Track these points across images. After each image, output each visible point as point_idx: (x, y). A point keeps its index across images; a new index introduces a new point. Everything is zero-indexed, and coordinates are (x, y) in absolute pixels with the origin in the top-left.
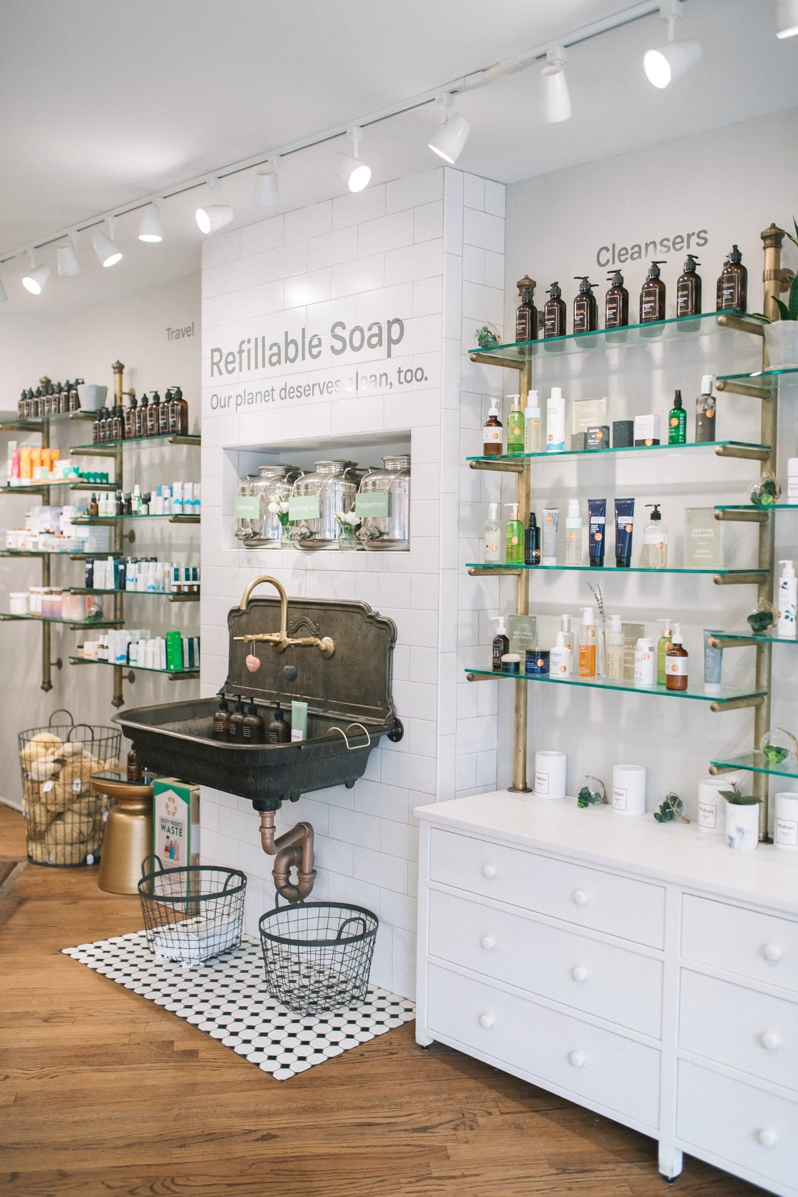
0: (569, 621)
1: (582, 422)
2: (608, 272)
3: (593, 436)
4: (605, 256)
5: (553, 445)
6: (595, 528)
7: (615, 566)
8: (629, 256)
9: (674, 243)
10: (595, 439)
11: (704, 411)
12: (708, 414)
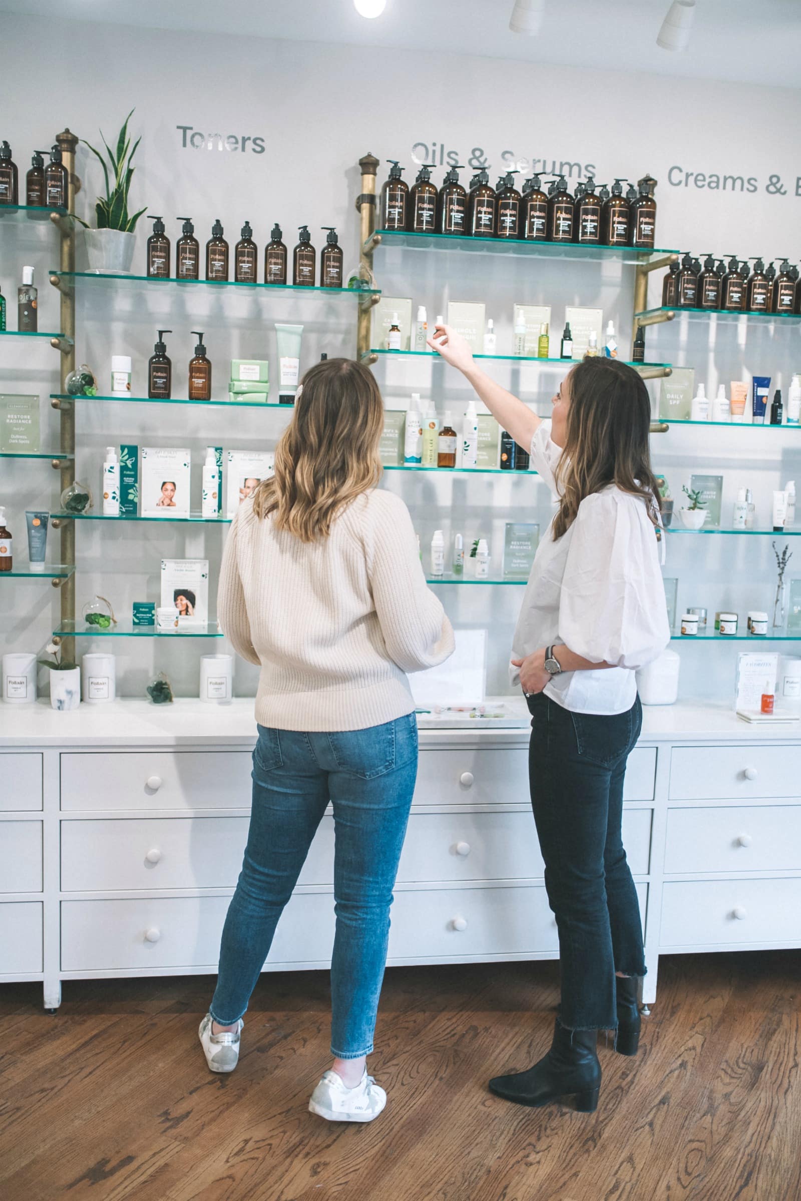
11: (30, 301)
12: (33, 304)
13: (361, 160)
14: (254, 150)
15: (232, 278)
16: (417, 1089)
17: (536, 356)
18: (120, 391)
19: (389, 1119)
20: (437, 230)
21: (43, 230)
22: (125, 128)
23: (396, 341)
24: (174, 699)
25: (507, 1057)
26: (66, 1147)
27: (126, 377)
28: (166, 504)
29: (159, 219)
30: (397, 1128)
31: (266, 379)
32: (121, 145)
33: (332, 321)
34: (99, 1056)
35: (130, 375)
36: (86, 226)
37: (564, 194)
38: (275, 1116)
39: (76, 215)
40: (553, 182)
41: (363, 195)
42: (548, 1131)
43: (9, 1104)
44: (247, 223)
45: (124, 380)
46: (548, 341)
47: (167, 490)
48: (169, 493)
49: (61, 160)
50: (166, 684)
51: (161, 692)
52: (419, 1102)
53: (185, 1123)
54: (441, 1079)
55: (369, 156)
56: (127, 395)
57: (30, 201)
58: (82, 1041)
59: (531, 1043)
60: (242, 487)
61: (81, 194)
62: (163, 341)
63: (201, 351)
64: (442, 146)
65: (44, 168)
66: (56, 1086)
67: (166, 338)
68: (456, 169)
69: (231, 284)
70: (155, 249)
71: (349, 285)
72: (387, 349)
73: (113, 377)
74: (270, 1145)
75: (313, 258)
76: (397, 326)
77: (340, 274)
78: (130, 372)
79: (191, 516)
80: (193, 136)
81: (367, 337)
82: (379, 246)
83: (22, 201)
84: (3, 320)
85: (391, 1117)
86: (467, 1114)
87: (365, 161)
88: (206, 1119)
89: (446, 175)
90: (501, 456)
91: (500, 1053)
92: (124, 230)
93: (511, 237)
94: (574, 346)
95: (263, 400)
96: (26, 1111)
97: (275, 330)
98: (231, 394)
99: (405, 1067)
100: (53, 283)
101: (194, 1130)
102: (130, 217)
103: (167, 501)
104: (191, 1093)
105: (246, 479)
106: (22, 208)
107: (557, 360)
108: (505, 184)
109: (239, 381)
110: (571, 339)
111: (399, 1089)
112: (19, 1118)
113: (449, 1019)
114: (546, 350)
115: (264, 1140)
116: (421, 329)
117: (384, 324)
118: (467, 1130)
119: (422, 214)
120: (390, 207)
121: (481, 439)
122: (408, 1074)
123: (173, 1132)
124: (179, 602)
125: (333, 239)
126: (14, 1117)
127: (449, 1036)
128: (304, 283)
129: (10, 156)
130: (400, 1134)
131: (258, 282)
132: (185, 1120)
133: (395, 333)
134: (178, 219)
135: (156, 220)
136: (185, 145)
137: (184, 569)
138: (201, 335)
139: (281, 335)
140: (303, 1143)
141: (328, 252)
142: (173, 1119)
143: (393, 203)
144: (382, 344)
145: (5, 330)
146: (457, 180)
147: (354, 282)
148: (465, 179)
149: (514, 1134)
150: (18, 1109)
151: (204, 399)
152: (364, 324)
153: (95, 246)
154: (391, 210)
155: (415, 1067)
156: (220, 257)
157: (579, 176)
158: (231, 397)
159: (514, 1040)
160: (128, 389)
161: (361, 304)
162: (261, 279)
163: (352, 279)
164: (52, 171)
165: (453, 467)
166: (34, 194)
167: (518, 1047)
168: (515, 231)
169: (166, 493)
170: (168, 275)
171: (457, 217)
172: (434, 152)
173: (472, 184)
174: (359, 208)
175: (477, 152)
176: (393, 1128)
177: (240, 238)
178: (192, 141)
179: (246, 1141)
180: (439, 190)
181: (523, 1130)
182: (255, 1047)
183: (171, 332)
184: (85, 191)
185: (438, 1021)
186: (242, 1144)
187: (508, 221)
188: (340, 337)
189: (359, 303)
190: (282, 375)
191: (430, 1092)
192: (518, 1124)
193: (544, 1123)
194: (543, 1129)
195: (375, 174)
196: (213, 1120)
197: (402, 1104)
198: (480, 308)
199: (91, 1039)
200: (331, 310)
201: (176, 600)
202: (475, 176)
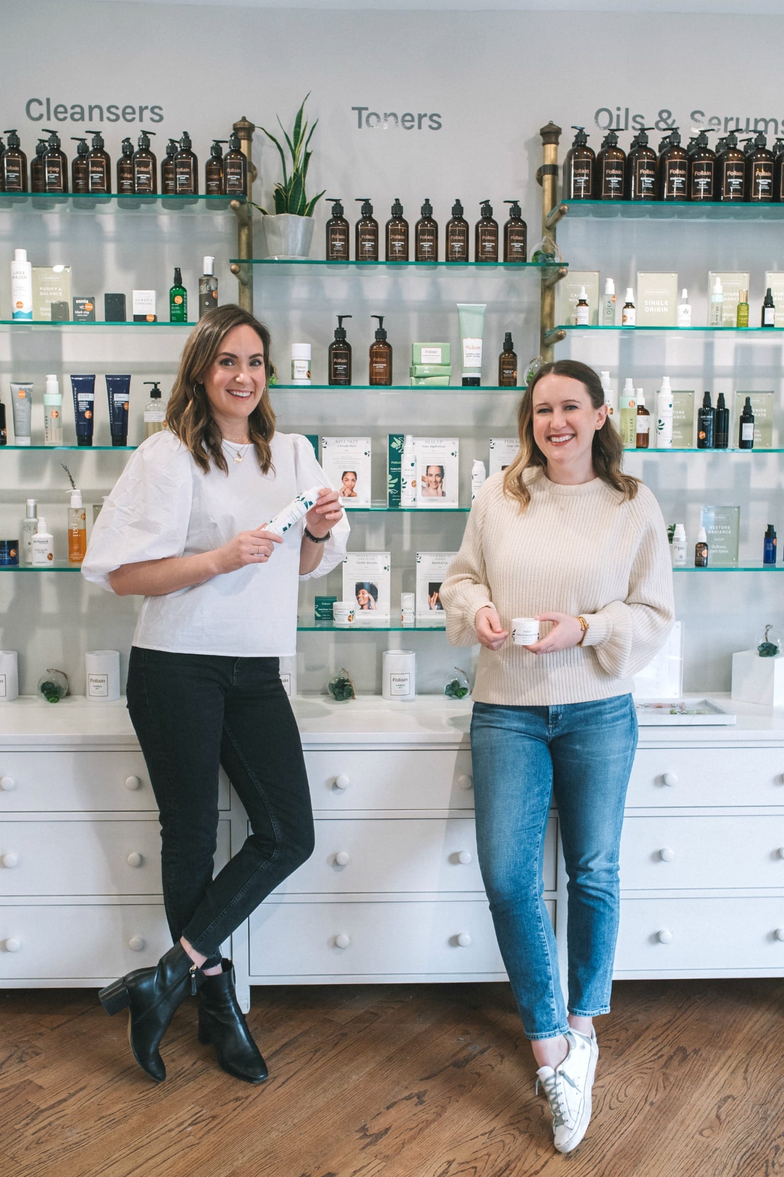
0: (35, 507)
1: (42, 291)
2: (87, 132)
3: (81, 307)
4: (36, 110)
5: (24, 314)
6: (83, 406)
7: (111, 445)
8: (68, 115)
9: (124, 113)
10: (84, 310)
11: (211, 291)
12: (214, 295)
13: (542, 130)
14: (430, 127)
15: (412, 257)
16: (626, 1114)
17: (735, 326)
18: (301, 378)
19: (600, 1145)
20: (626, 197)
21: (221, 220)
22: (301, 111)
23: (584, 316)
24: (356, 697)
25: (722, 1082)
26: (265, 1160)
27: (306, 364)
28: (347, 495)
29: (337, 201)
30: (609, 1156)
31: (447, 362)
32: (298, 129)
33: (514, 299)
34: (291, 1065)
35: (310, 362)
36: (264, 213)
37: (763, 150)
38: (477, 1137)
39: (253, 202)
40: (749, 140)
41: (545, 166)
42: (777, 1167)
43: (204, 1111)
44: (427, 200)
45: (304, 367)
46: (748, 309)
47: (347, 480)
48: (349, 483)
49: (240, 147)
50: (348, 681)
51: (343, 689)
52: (630, 1129)
53: (384, 1141)
54: (652, 1104)
55: (551, 124)
56: (308, 383)
57: (209, 191)
58: (274, 1049)
59: (746, 1068)
60: (425, 475)
61: (257, 182)
62: (343, 326)
63: (381, 334)
64: (627, 110)
65: (223, 157)
66: (250, 1096)
67: (345, 323)
68: (646, 132)
69: (412, 263)
70: (334, 232)
71: (533, 260)
72: (574, 324)
73: (293, 366)
74: (476, 1168)
75: (495, 234)
76: (585, 301)
77: (524, 248)
78: (310, 359)
79: (372, 506)
80: (368, 117)
81: (551, 315)
82: (564, 218)
83: (202, 190)
84: (185, 312)
85: (602, 1143)
86: (684, 1144)
87: (546, 131)
88: (407, 1136)
89: (633, 139)
90: (698, 434)
91: (713, 1079)
92: (302, 215)
93: (706, 199)
94: (776, 314)
95: (446, 384)
96: (223, 1120)
97: (458, 311)
98: (413, 378)
99: (612, 1090)
100: (234, 272)
101: (394, 1148)
102: (309, 200)
103: (348, 492)
104: (388, 1108)
105: (428, 467)
106: (202, 197)
107: (758, 329)
108: (697, 144)
109: (422, 364)
110: (773, 306)
111: (607, 1113)
112: (215, 1127)
113: (654, 1039)
114: (745, 319)
115: (468, 1163)
116: (609, 302)
117: (570, 300)
118: (686, 1161)
119: (610, 181)
120: (575, 175)
121: (678, 417)
122: (615, 1097)
123: (373, 1149)
124: (361, 595)
125: (516, 211)
126: (211, 1126)
127: (656, 1057)
128: (485, 259)
129: (190, 147)
130: (612, 1163)
131: (440, 260)
132: (384, 1138)
133: (583, 308)
134: (357, 200)
135: (335, 203)
136: (360, 126)
137: (366, 561)
138: (381, 319)
139: (463, 315)
140: (510, 1168)
141: (512, 226)
142: (371, 1135)
143: (580, 171)
144: (568, 320)
145: (186, 321)
146: (647, 143)
147: (539, 257)
148: (654, 141)
149: (738, 1169)
150: (214, 1117)
151: (386, 384)
152: (548, 301)
153: (274, 233)
154: (576, 178)
155: (623, 1091)
156: (400, 237)
157: (776, 133)
158: (414, 382)
159: (728, 1064)
160: (309, 376)
161: (544, 280)
162: (442, 257)
163: (536, 254)
164: (231, 158)
165: (647, 447)
166: (214, 184)
167: (733, 1072)
168: (710, 194)
169: (347, 483)
170: (347, 258)
171: (647, 181)
172: (618, 116)
173: (661, 147)
174: (540, 181)
175: (664, 114)
176: (605, 1155)
177: (420, 217)
178: (367, 121)
179: (450, 1163)
180: (627, 155)
181: (748, 1165)
182: (450, 1062)
183: (351, 317)
184: (261, 180)
185: (642, 1041)
186: (445, 1166)
187: (702, 183)
188: (522, 316)
189: (543, 280)
190: (465, 355)
191: (640, 1117)
192: (742, 1158)
193: (770, 1158)
194: (770, 1164)
195: (557, 143)
196: (413, 1138)
197: (612, 1130)
198: (672, 279)
199: (282, 1047)
200: (512, 288)
201: (357, 593)
202: (665, 138)
